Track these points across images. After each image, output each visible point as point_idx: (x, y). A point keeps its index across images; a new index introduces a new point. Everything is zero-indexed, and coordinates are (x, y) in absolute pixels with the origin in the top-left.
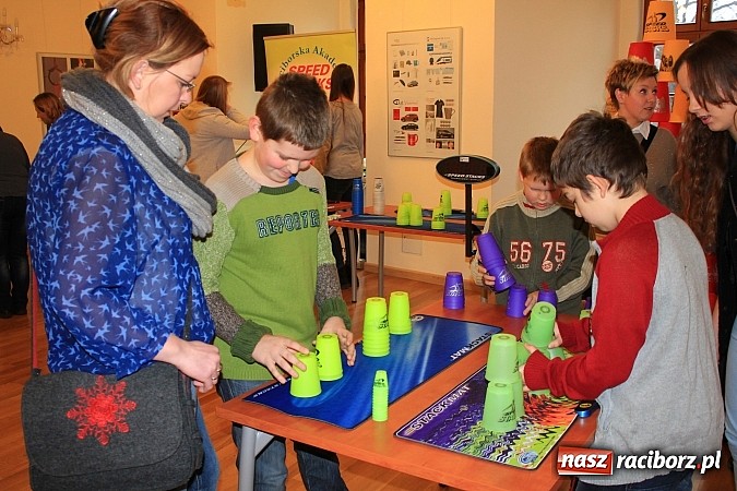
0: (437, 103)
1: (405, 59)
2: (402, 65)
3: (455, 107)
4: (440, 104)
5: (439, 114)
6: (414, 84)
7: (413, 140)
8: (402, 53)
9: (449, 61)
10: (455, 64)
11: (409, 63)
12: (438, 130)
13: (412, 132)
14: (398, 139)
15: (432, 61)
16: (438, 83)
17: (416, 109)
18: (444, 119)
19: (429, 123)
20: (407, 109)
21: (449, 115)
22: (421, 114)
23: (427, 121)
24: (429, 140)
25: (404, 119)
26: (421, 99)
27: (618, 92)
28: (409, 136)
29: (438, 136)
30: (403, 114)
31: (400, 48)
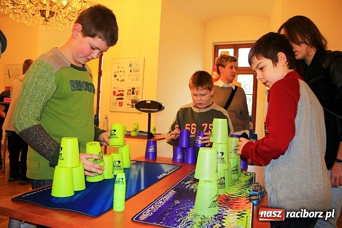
0: (132, 88)
1: (119, 70)
2: (118, 72)
3: (140, 91)
4: (133, 89)
5: (133, 93)
6: (123, 80)
7: (121, 104)
8: (118, 67)
9: (138, 71)
10: (141, 72)
11: (121, 71)
12: (132, 100)
13: (121, 101)
14: (115, 104)
15: (131, 71)
16: (133, 80)
17: (123, 91)
18: (135, 95)
19: (129, 97)
20: (119, 91)
21: (137, 94)
22: (125, 93)
23: (128, 96)
24: (128, 104)
25: (117, 95)
26: (126, 87)
27: (220, 67)
28: (120, 103)
29: (132, 102)
30: (117, 93)
31: (118, 65)
